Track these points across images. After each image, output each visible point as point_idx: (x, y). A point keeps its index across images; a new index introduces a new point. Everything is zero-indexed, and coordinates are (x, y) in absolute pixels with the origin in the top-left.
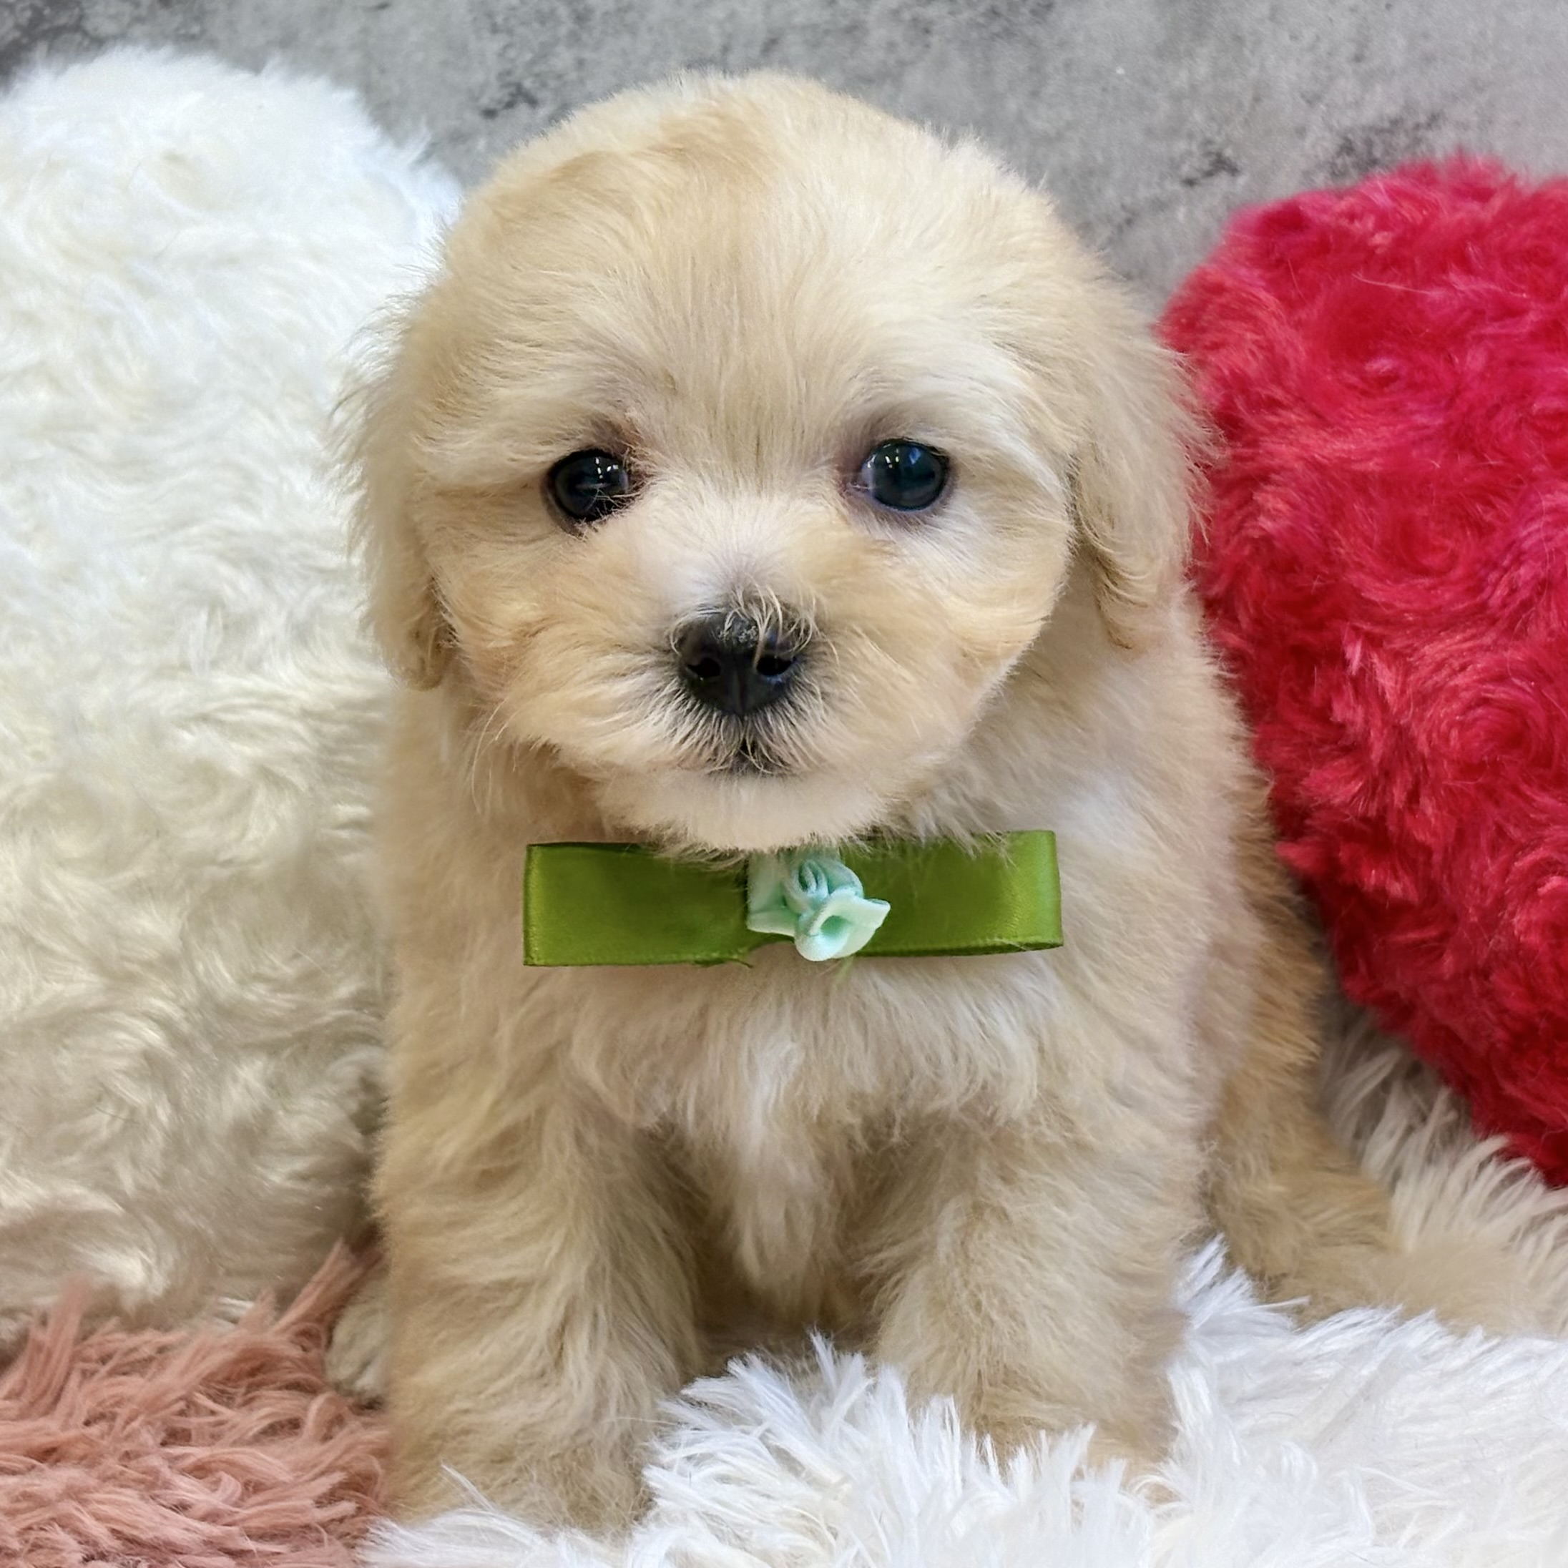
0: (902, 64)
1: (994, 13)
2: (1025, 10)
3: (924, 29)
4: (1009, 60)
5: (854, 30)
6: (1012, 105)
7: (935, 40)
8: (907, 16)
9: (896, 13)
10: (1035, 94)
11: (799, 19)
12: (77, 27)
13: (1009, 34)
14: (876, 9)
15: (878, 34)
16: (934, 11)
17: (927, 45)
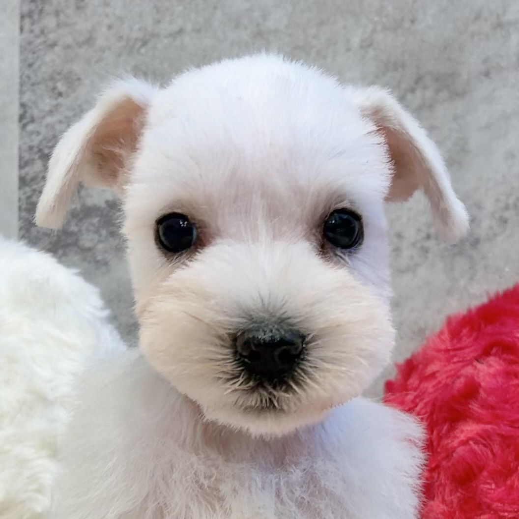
0: (416, 265)
2: (468, 245)
3: (425, 251)
4: (461, 264)
6: (462, 283)
7: (430, 255)
8: (419, 245)
9: (414, 244)
10: (472, 278)
12: (76, 244)
13: (461, 253)
14: (405, 243)
15: (406, 253)
16: (430, 244)
17: (427, 258)
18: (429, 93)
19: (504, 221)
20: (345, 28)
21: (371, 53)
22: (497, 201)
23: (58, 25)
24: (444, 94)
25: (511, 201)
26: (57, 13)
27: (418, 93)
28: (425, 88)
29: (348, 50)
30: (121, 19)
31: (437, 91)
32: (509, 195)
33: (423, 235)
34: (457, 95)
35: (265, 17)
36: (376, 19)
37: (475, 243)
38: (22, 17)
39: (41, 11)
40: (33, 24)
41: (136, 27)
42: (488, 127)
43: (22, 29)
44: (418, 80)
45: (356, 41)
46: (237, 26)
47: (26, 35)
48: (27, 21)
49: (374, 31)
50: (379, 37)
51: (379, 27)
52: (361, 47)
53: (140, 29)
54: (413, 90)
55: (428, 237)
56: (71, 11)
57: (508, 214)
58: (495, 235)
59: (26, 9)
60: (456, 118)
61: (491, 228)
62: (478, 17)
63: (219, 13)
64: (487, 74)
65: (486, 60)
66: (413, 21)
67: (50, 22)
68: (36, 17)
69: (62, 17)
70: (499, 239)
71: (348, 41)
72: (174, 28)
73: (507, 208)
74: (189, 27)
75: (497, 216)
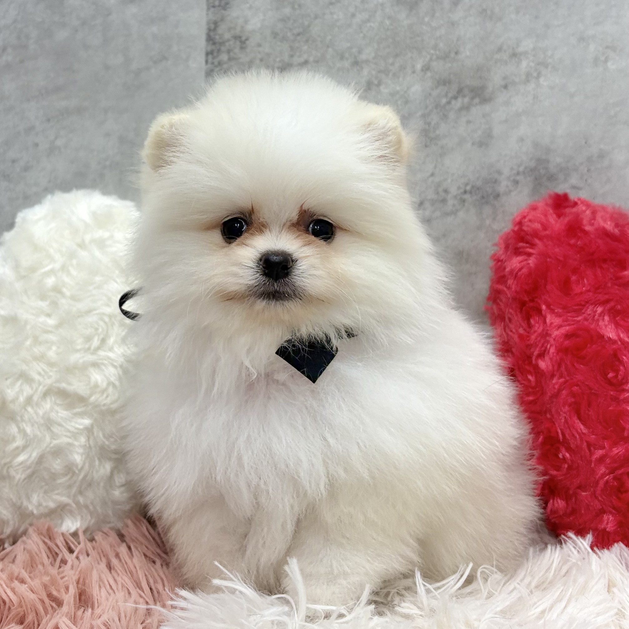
0: (457, 211)
1: (483, 197)
2: (492, 197)
3: (463, 201)
4: (487, 210)
5: (444, 201)
6: (488, 222)
7: (466, 204)
8: (459, 197)
9: (455, 197)
10: (494, 219)
11: (429, 197)
13: (487, 203)
14: (450, 196)
15: (451, 202)
16: (466, 196)
17: (464, 205)
18: (466, 100)
19: (516, 182)
20: (411, 58)
21: (429, 74)
22: (512, 169)
23: (230, 59)
24: (477, 100)
25: (521, 169)
26: (229, 51)
27: (460, 100)
28: (464, 96)
29: (414, 72)
30: (268, 55)
31: (472, 98)
32: (519, 166)
33: (462, 190)
34: (485, 100)
35: (360, 52)
36: (432, 52)
37: (497, 196)
38: (207, 54)
39: (219, 51)
40: (213, 58)
41: (278, 60)
42: (506, 121)
43: (207, 62)
44: (460, 91)
45: (419, 67)
46: (342, 58)
47: (209, 66)
48: (210, 57)
49: (431, 60)
50: (434, 64)
51: (434, 57)
52: (422, 70)
53: (280, 62)
54: (455, 98)
55: (465, 192)
56: (237, 50)
57: (518, 178)
58: (510, 191)
59: (210, 48)
60: (484, 116)
61: (507, 186)
62: (500, 49)
63: (330, 50)
64: (505, 87)
65: (505, 78)
66: (456, 53)
67: (224, 57)
68: (215, 54)
69: (232, 54)
70: (513, 194)
71: (413, 66)
72: (302, 60)
73: (518, 173)
74: (311, 59)
75: (512, 179)
